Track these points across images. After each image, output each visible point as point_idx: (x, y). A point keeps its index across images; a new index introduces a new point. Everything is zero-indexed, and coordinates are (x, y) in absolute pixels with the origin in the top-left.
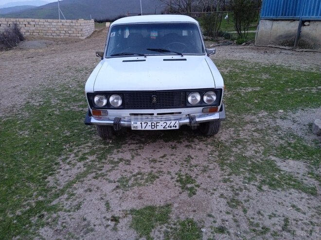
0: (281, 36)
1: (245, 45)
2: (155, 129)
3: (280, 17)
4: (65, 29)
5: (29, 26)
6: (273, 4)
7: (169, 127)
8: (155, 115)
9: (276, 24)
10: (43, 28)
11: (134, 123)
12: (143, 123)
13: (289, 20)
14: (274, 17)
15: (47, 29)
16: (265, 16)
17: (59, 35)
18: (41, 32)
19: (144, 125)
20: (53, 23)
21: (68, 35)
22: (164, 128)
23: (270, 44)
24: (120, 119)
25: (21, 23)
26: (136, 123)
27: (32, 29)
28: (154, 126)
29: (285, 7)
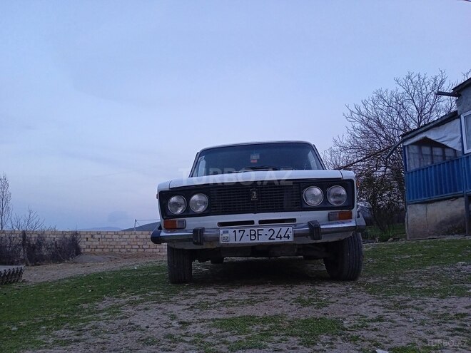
0: (443, 222)
1: (392, 241)
2: (256, 241)
3: (434, 197)
4: (139, 243)
5: (92, 239)
6: (420, 181)
7: (277, 237)
8: (256, 223)
9: (431, 207)
10: (110, 242)
11: (224, 232)
12: (237, 231)
13: (448, 199)
14: (427, 199)
15: (114, 243)
16: (413, 199)
17: (129, 251)
18: (107, 248)
19: (239, 235)
20: (124, 236)
21: (143, 250)
22: (270, 239)
23: (430, 235)
24: (202, 230)
25: (82, 236)
26: (227, 232)
27: (94, 243)
28: (254, 235)
29: (438, 183)
